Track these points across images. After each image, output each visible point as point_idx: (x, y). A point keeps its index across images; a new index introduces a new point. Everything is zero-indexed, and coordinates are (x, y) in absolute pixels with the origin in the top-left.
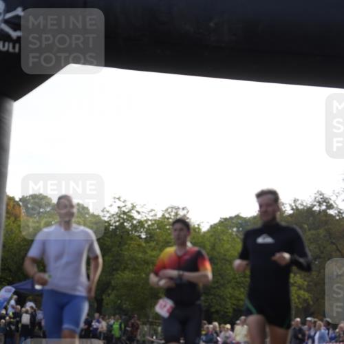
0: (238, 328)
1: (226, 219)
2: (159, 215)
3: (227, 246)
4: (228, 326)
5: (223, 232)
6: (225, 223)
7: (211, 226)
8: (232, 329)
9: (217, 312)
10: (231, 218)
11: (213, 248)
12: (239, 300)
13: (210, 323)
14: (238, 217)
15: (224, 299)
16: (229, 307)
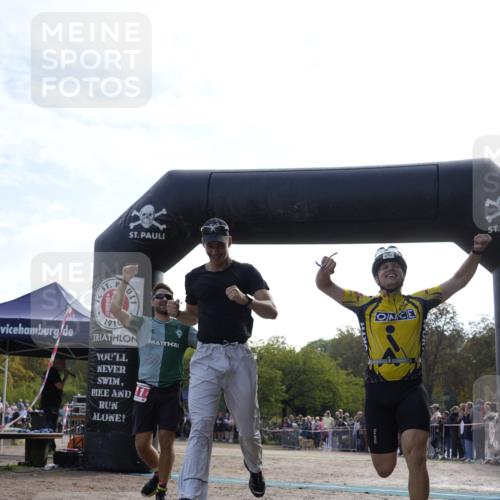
0: (325, 419)
1: (312, 343)
2: (266, 343)
3: (314, 362)
4: (318, 418)
5: (311, 352)
6: (312, 346)
7: (302, 349)
8: (320, 420)
9: (310, 408)
10: (316, 342)
11: (305, 363)
12: (324, 399)
13: (305, 416)
14: (320, 340)
15: (313, 398)
16: (318, 404)
